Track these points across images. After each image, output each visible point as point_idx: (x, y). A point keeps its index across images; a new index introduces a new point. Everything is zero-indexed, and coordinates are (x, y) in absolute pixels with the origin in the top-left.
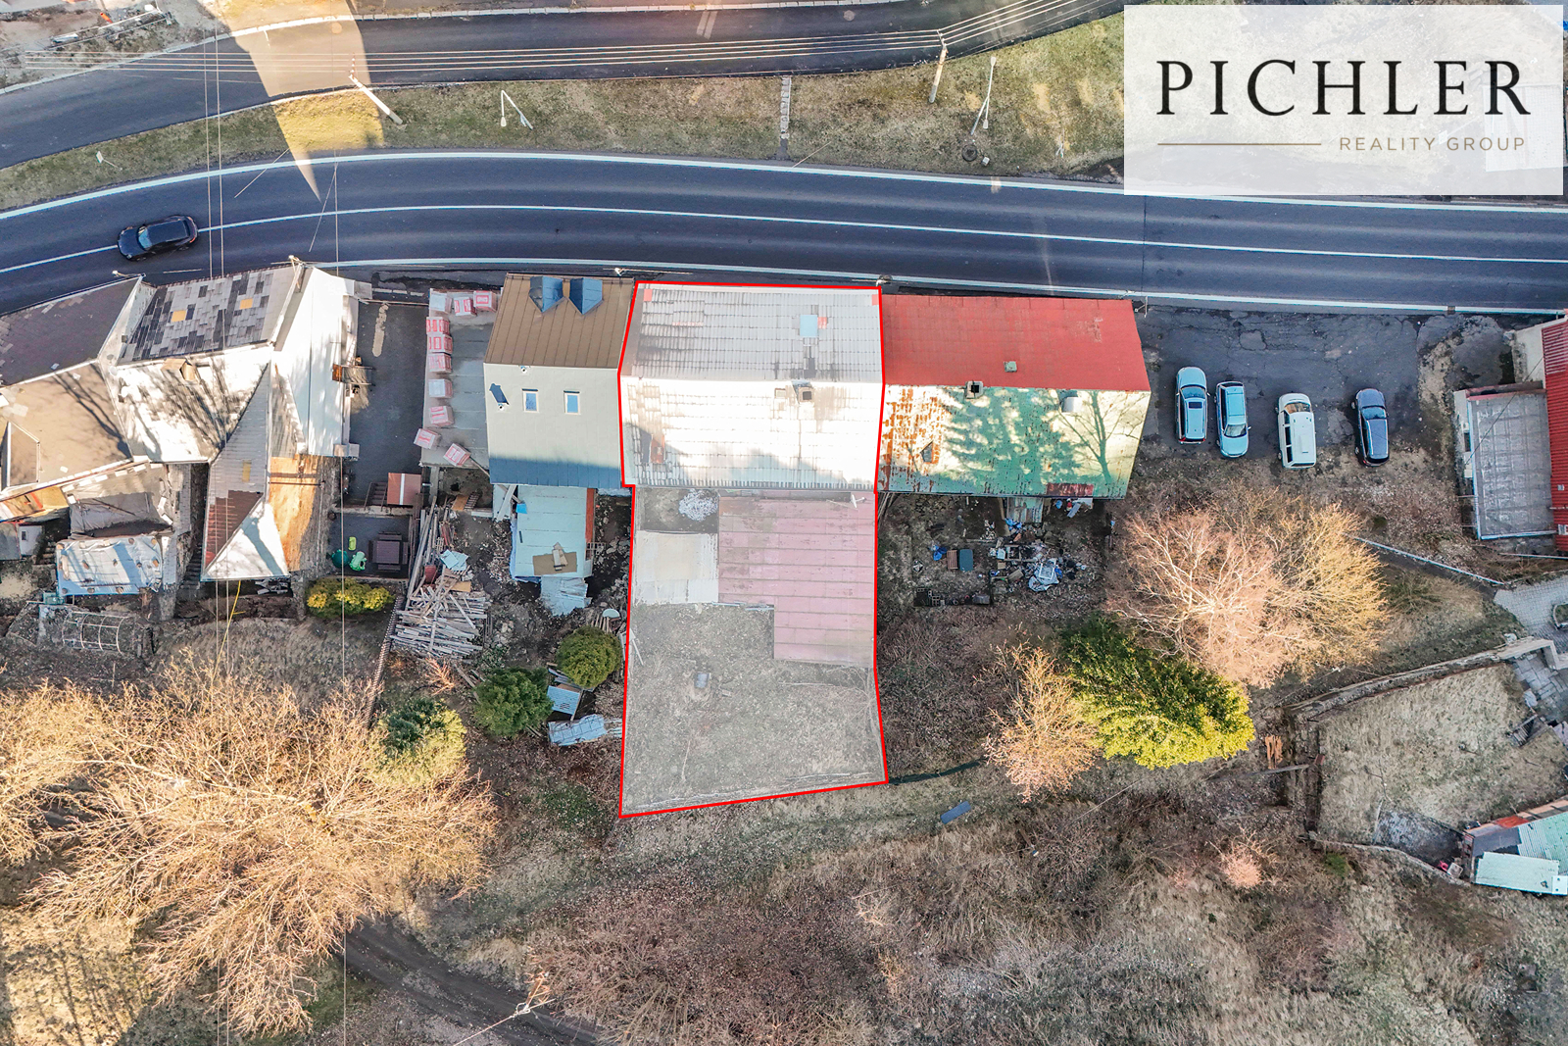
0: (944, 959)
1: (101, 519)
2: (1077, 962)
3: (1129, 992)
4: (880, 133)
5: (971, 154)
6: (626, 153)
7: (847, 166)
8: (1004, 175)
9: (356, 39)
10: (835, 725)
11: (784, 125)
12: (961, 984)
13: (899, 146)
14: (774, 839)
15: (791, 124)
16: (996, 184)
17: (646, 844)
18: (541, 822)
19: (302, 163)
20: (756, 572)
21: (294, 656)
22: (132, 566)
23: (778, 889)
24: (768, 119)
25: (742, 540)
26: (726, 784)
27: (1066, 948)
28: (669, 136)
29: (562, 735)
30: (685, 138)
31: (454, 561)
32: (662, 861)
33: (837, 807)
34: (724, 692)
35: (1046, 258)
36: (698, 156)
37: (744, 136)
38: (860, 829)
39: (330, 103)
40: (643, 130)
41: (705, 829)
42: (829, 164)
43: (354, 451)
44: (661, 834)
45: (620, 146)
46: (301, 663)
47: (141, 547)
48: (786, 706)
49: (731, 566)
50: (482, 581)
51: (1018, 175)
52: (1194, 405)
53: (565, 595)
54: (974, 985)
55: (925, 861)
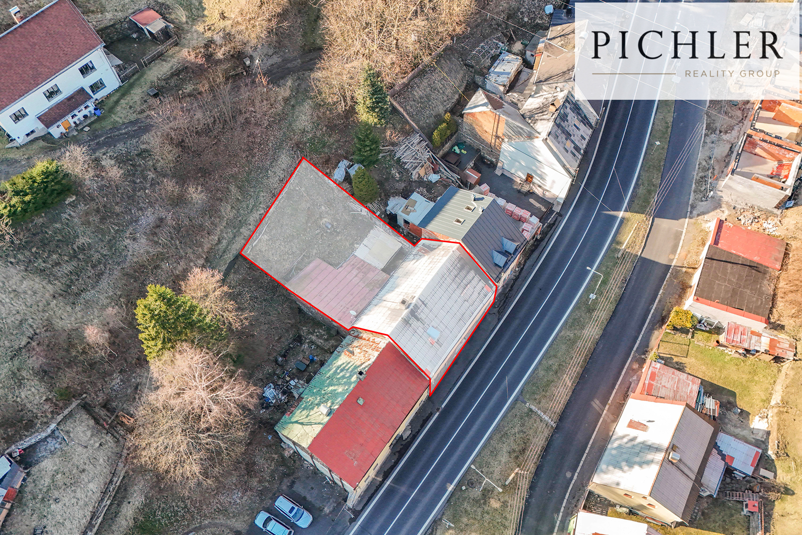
0: (161, 220)
1: (523, 77)
2: (119, 264)
3: (91, 272)
4: (505, 448)
5: (471, 484)
6: (557, 334)
7: (498, 425)
8: (452, 494)
9: (663, 261)
10: (276, 259)
11: (533, 407)
12: (148, 218)
13: (494, 453)
14: (252, 202)
15: (531, 410)
16: (451, 488)
17: (284, 160)
18: (319, 133)
19: (621, 214)
20: (355, 272)
21: (434, 102)
22: (499, 74)
23: (233, 189)
24: (540, 402)
25: (371, 275)
26: (284, 201)
27: (127, 265)
28: (555, 356)
29: (344, 164)
30: (550, 362)
31: (434, 178)
32: (274, 159)
33: (245, 231)
34: (319, 231)
35: (403, 489)
36: (540, 363)
37: (537, 387)
38: (231, 235)
39: (641, 238)
40: (564, 347)
41: (273, 182)
42: (504, 416)
43: (498, 172)
44: (283, 166)
45: (562, 333)
46: (430, 103)
47: (505, 80)
48: (296, 247)
49: (364, 267)
50: (421, 182)
51: (448, 500)
52: (293, 508)
53: (396, 205)
54: (143, 221)
55: (201, 245)
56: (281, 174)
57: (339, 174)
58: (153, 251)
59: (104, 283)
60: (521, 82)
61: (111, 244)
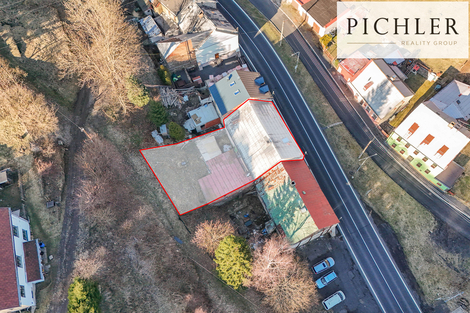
0: (136, 246)
1: (160, 22)
4: (343, 149)
5: (352, 173)
6: (302, 94)
8: (352, 184)
9: (293, 31)
10: (188, 201)
13: (343, 155)
14: (150, 192)
15: (331, 127)
16: (349, 184)
17: (135, 161)
18: (130, 134)
19: (260, 31)
20: (218, 166)
22: (152, 30)
23: (138, 197)
24: (330, 122)
25: (224, 159)
28: (312, 102)
29: (154, 134)
30: (314, 106)
31: (186, 98)
33: (166, 206)
37: (322, 118)
38: (163, 215)
40: (309, 96)
41: (146, 174)
42: (328, 141)
43: (201, 69)
44: (139, 163)
45: (303, 92)
47: (157, 30)
48: (187, 187)
49: (216, 160)
50: (184, 107)
51: (354, 188)
52: (323, 264)
53: (189, 125)
55: (162, 234)
56: (143, 168)
57: (159, 140)
58: (153, 260)
59: (159, 300)
60: (162, 25)
61: (138, 282)
